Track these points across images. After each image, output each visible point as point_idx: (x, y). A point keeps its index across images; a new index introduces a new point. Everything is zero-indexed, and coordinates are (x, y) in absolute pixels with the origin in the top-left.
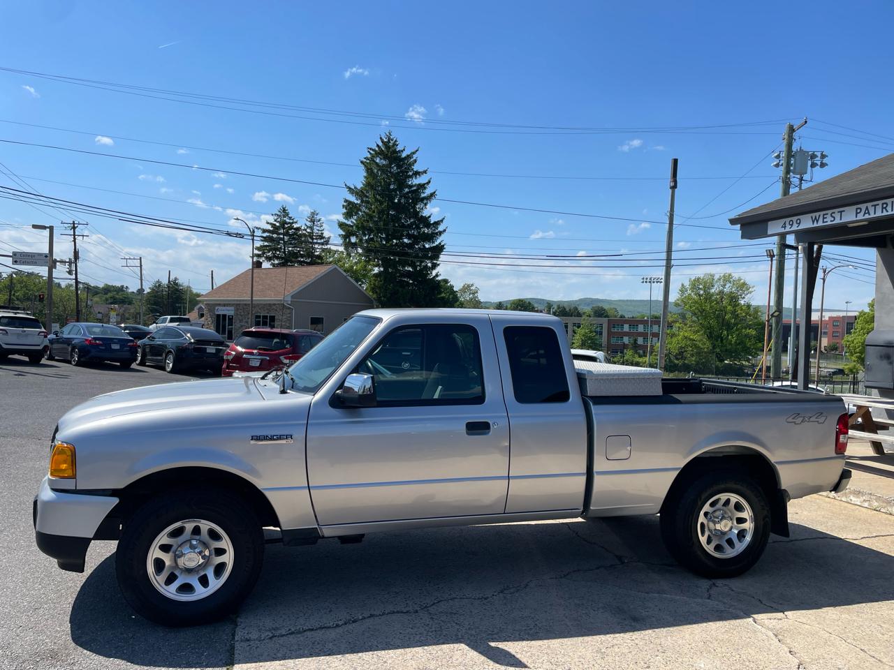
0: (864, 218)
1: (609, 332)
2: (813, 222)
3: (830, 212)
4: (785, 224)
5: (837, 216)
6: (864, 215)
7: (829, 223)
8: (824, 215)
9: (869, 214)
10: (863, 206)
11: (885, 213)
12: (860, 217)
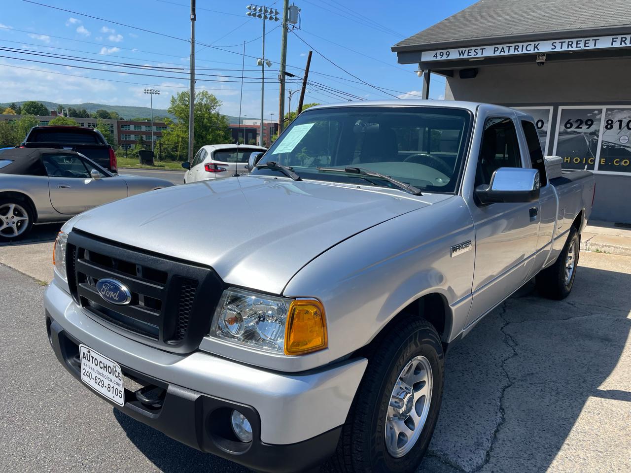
0: (500, 54)
1: (119, 131)
2: (460, 55)
3: (473, 48)
4: (436, 54)
5: (479, 52)
6: (500, 53)
7: (473, 56)
8: (469, 50)
9: (504, 53)
10: (500, 47)
11: (516, 52)
12: (497, 54)
